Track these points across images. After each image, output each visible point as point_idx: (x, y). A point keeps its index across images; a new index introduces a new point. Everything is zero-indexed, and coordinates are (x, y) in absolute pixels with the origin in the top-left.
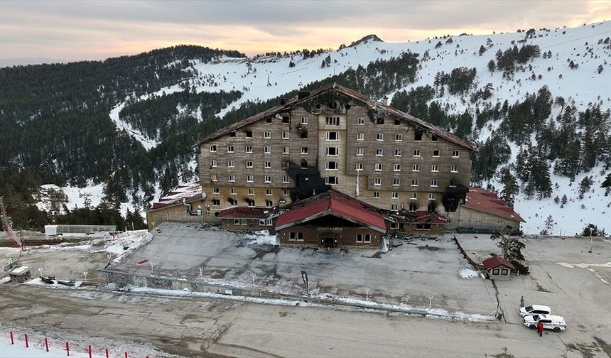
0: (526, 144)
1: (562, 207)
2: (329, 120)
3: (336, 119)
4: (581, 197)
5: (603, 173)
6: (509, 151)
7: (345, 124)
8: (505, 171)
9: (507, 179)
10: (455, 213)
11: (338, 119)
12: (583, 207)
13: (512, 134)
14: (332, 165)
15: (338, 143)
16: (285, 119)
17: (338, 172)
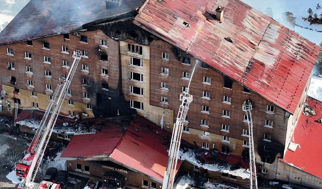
2: (131, 47)
3: (139, 48)
7: (148, 55)
10: (271, 165)
11: (141, 48)
14: (137, 90)
15: (143, 70)
16: (83, 38)
17: (143, 98)
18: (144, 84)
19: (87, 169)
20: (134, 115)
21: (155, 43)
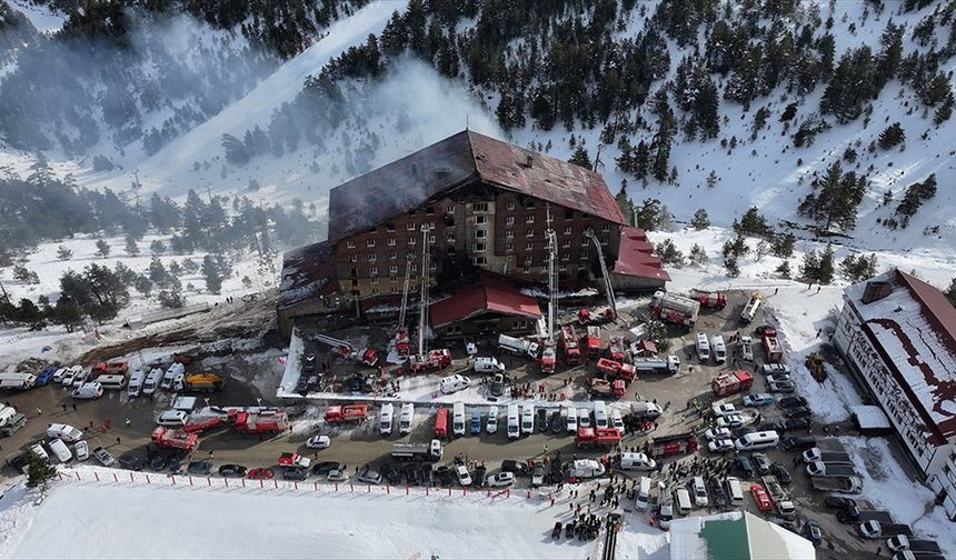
0: (691, 44)
1: (729, 153)
2: (477, 206)
3: (484, 206)
4: (754, 137)
5: (784, 99)
6: (667, 59)
7: (493, 209)
8: (661, 96)
9: (662, 108)
11: (486, 204)
12: (754, 153)
13: (673, 27)
14: (480, 247)
15: (486, 226)
16: (430, 210)
17: (487, 253)
18: (487, 238)
19: (458, 329)
20: (478, 271)
21: (501, 196)
